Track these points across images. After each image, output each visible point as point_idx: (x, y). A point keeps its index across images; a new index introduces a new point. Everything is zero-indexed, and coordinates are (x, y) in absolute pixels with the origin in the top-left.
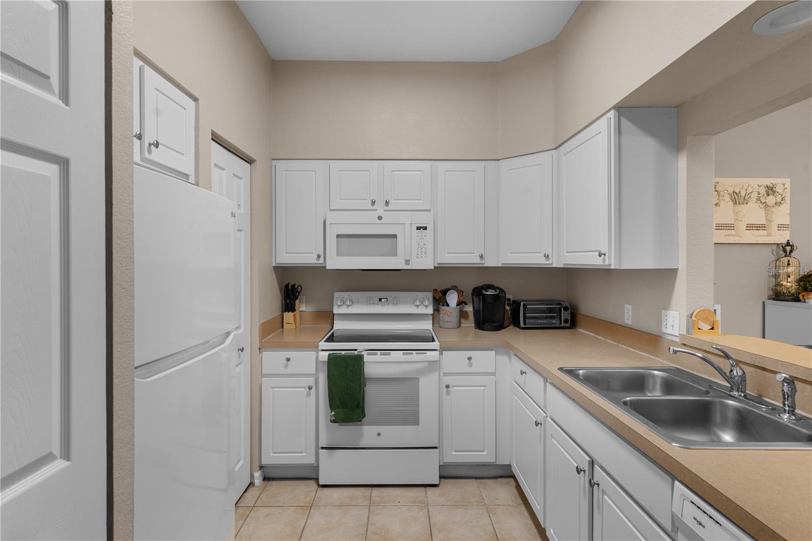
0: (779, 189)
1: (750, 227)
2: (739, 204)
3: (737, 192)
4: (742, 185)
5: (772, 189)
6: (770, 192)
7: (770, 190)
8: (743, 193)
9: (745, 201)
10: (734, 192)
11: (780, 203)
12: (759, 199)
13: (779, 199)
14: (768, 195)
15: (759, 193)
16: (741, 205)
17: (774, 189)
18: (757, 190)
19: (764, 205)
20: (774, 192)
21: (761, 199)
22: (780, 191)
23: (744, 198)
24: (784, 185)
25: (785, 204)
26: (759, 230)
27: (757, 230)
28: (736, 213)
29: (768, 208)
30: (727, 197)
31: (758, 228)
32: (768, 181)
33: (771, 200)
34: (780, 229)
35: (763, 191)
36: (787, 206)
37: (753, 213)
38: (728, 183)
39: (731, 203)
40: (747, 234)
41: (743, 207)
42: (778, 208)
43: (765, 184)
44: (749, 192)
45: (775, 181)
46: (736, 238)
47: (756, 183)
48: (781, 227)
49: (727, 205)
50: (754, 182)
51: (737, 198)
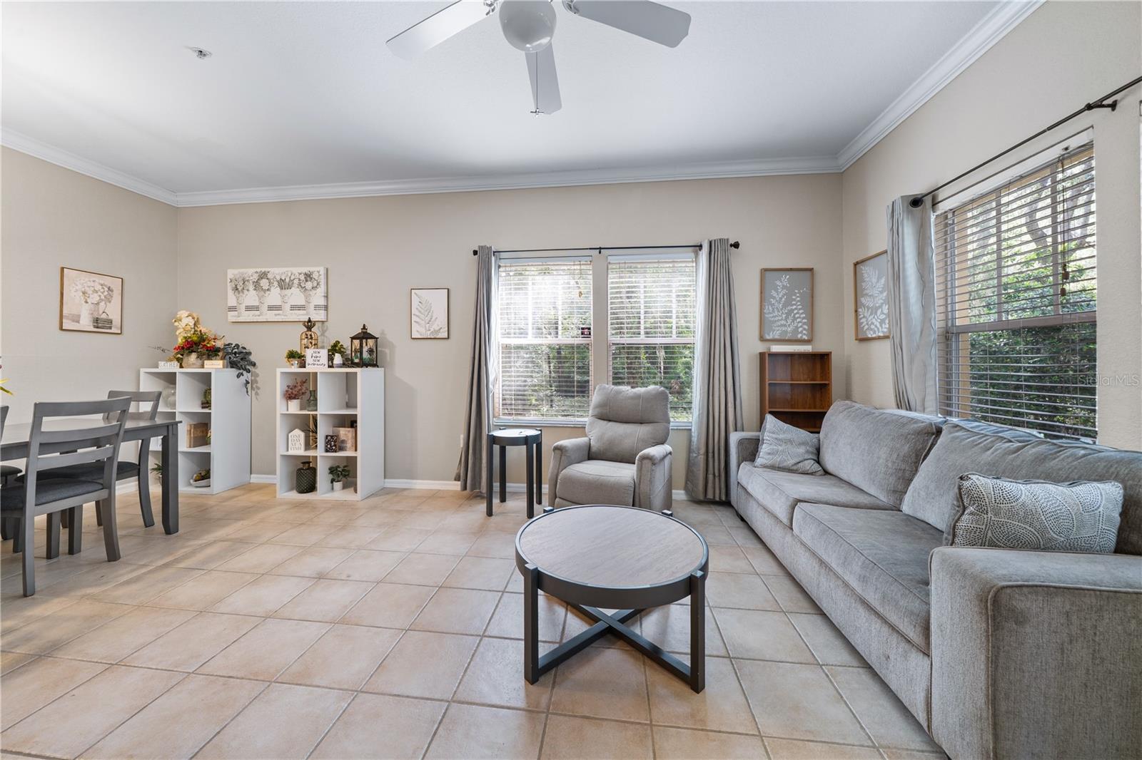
0: (315, 276)
1: (293, 308)
2: (285, 289)
3: (283, 279)
4: (286, 273)
5: (309, 276)
6: (308, 279)
7: (308, 277)
8: (287, 280)
9: (290, 287)
10: (281, 279)
11: (316, 287)
12: (299, 284)
13: (315, 285)
14: (307, 281)
15: (300, 280)
17: (311, 276)
18: (298, 277)
19: (304, 289)
20: (311, 278)
21: (301, 284)
22: (316, 278)
23: (288, 284)
24: (318, 272)
25: (319, 288)
28: (283, 297)
29: (307, 291)
30: (276, 284)
31: (299, 309)
32: (306, 270)
33: (309, 285)
35: (302, 277)
36: (321, 290)
37: (295, 296)
38: (276, 272)
39: (278, 288)
40: (291, 314)
41: (288, 292)
42: (314, 292)
43: (304, 272)
44: (292, 279)
45: (312, 269)
46: (283, 317)
47: (297, 271)
48: (317, 307)
49: (276, 290)
50: (296, 270)
51: (284, 285)
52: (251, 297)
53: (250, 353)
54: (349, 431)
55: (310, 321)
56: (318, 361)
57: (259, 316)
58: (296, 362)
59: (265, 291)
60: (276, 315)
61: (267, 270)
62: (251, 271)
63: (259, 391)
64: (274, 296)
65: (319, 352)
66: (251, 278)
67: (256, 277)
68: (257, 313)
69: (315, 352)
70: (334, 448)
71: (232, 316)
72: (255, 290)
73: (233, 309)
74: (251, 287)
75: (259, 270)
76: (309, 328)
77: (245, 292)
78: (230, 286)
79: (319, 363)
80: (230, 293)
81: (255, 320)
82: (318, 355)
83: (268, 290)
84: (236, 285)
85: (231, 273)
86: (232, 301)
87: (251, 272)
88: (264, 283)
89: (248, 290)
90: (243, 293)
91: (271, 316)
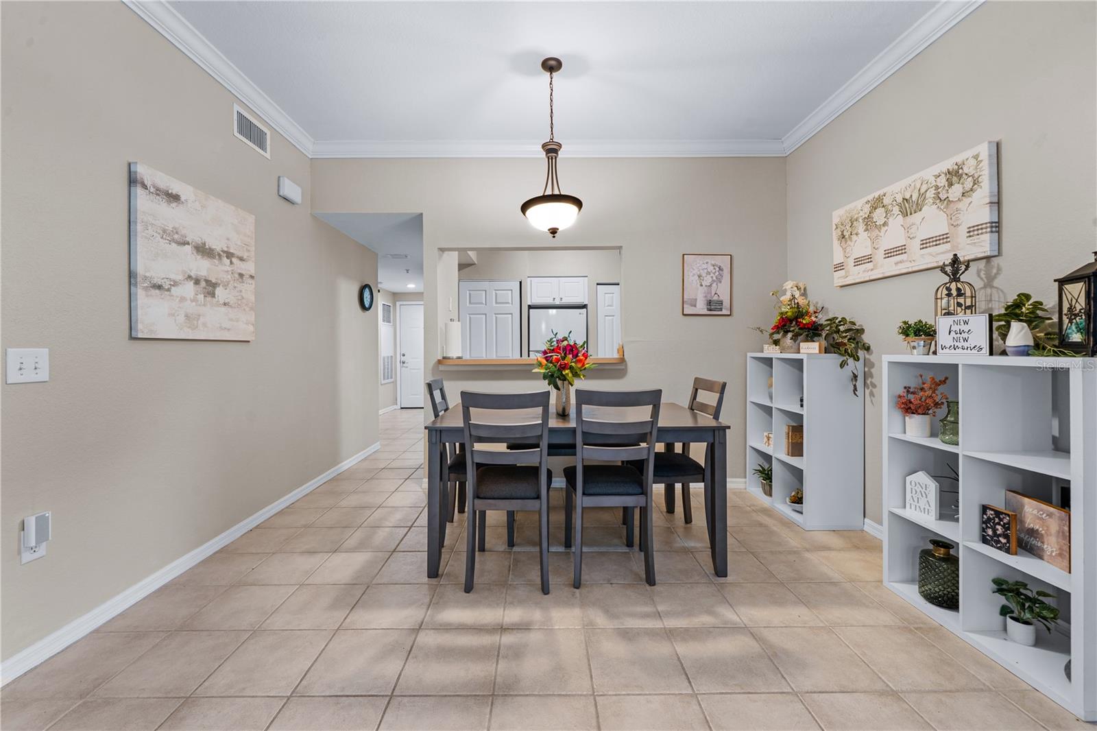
0: (969, 168)
1: (925, 244)
2: (911, 214)
3: (908, 197)
4: (913, 185)
5: (957, 173)
6: (955, 179)
7: (954, 175)
8: (915, 197)
9: (919, 208)
10: (904, 199)
11: (972, 190)
12: (938, 197)
13: (969, 183)
14: (951, 185)
15: (937, 187)
16: (914, 215)
17: (960, 171)
18: (935, 184)
19: (945, 202)
20: (961, 176)
21: (940, 196)
22: (971, 171)
23: (917, 204)
24: (976, 157)
25: (979, 190)
26: (939, 244)
27: (936, 245)
28: (907, 229)
29: (952, 205)
30: (896, 210)
31: (938, 242)
32: (948, 164)
33: (957, 190)
34: (972, 234)
35: (942, 181)
36: (984, 193)
37: (932, 221)
38: (896, 190)
39: (900, 216)
40: (922, 255)
41: (916, 217)
42: (966, 200)
43: (945, 170)
44: (922, 191)
45: (959, 158)
46: (908, 264)
47: (932, 173)
48: (973, 231)
49: (896, 221)
50: (929, 174)
51: (909, 207)
52: (861, 244)
53: (861, 331)
54: (1050, 515)
55: (955, 260)
56: (965, 340)
57: (872, 270)
58: (922, 343)
59: (879, 228)
60: (896, 264)
61: (881, 192)
62: (859, 203)
63: (874, 390)
64: (894, 234)
65: (966, 323)
66: (861, 214)
67: (867, 209)
68: (870, 266)
69: (958, 323)
70: (1003, 541)
71: (839, 278)
72: (866, 230)
73: (839, 267)
74: (860, 227)
75: (870, 197)
76: (955, 277)
77: (854, 237)
78: (836, 234)
79: (966, 345)
80: (836, 243)
81: (867, 279)
82: (966, 328)
83: (885, 224)
84: (843, 232)
85: (837, 215)
86: (838, 258)
87: (859, 206)
88: (879, 215)
89: (857, 234)
90: (851, 241)
91: (889, 267)
